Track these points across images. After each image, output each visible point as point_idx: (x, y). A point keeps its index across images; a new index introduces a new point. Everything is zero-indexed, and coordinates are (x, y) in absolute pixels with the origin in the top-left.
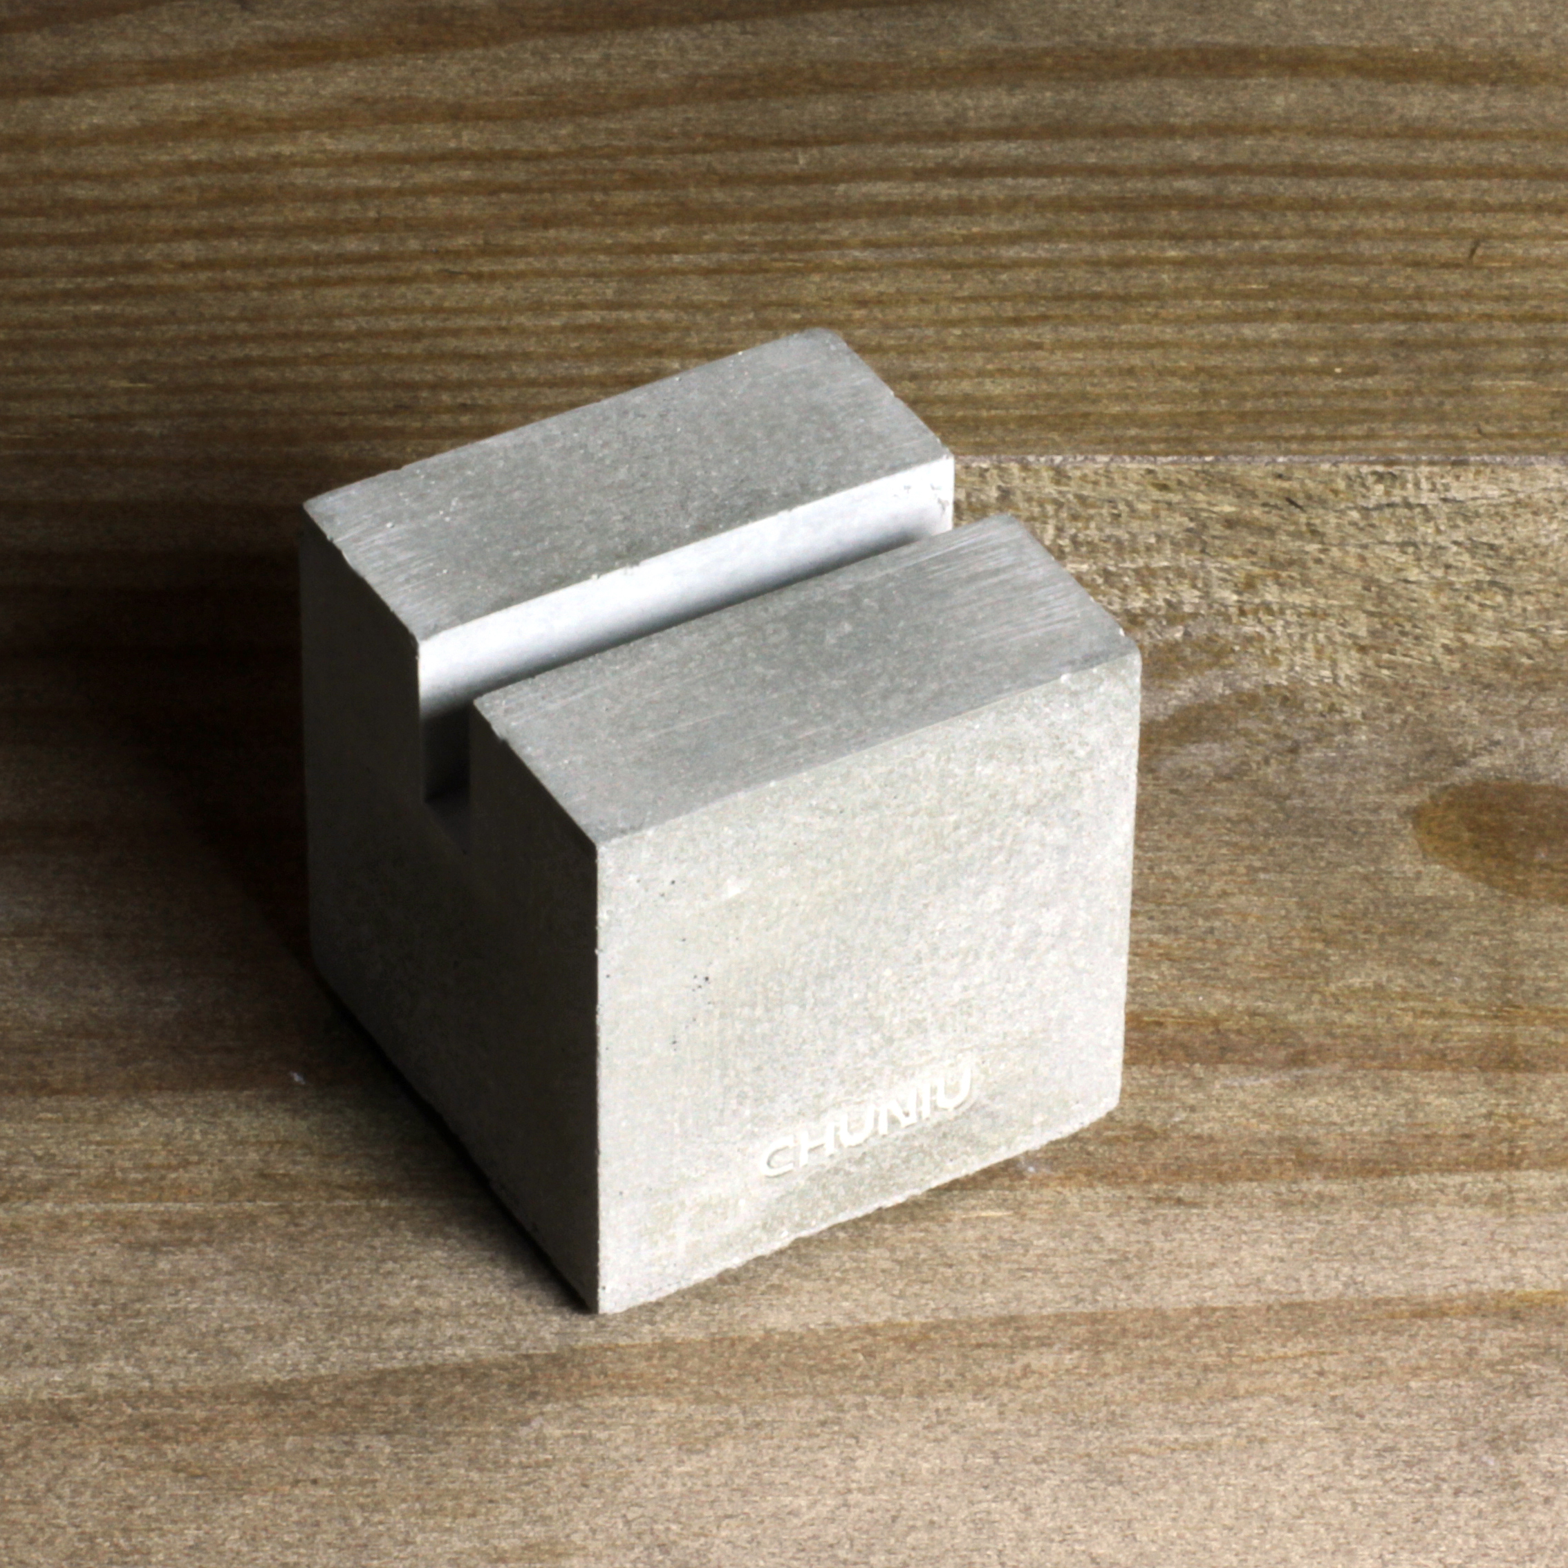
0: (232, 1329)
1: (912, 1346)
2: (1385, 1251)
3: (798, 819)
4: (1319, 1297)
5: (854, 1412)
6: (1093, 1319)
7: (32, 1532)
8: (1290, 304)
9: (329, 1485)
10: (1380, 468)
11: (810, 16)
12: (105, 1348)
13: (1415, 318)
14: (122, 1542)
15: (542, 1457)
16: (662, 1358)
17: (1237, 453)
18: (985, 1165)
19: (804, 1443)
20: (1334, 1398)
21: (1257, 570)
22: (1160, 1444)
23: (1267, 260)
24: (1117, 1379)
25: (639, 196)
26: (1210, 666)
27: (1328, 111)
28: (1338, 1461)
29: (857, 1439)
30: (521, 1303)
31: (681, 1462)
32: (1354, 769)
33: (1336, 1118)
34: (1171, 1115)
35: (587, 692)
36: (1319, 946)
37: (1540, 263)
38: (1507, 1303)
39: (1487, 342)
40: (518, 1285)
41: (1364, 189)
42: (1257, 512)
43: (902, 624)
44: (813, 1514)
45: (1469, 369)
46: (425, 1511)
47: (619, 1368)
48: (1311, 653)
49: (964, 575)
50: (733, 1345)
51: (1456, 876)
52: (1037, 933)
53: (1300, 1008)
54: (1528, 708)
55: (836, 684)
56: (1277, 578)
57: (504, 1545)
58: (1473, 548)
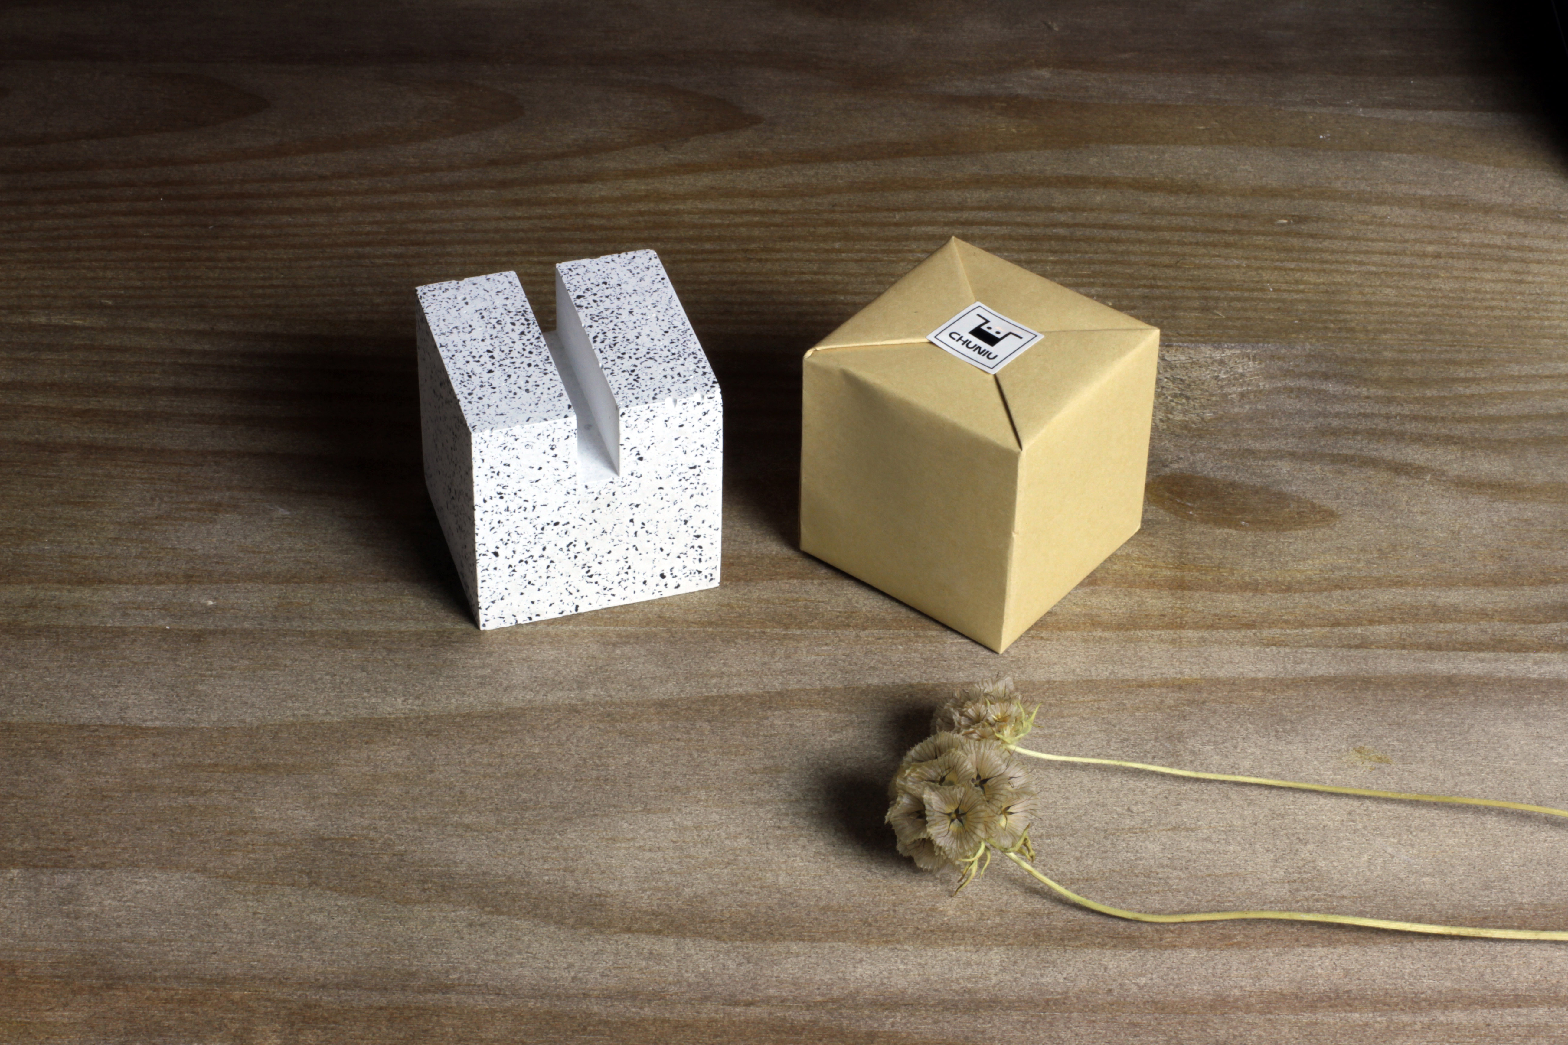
0: (646, 678)
2: (1127, 661)
4: (1099, 678)
7: (560, 756)
9: (684, 741)
11: (903, 159)
12: (592, 684)
13: (1152, 287)
14: (597, 761)
20: (1103, 719)
23: (1091, 262)
25: (829, 229)
27: (1119, 203)
31: (830, 736)
37: (1205, 266)
38: (1177, 683)
39: (1182, 297)
41: (1132, 234)
45: (1175, 308)
46: (723, 753)
51: (1161, 511)
54: (1195, 445)
58: (1174, 380)
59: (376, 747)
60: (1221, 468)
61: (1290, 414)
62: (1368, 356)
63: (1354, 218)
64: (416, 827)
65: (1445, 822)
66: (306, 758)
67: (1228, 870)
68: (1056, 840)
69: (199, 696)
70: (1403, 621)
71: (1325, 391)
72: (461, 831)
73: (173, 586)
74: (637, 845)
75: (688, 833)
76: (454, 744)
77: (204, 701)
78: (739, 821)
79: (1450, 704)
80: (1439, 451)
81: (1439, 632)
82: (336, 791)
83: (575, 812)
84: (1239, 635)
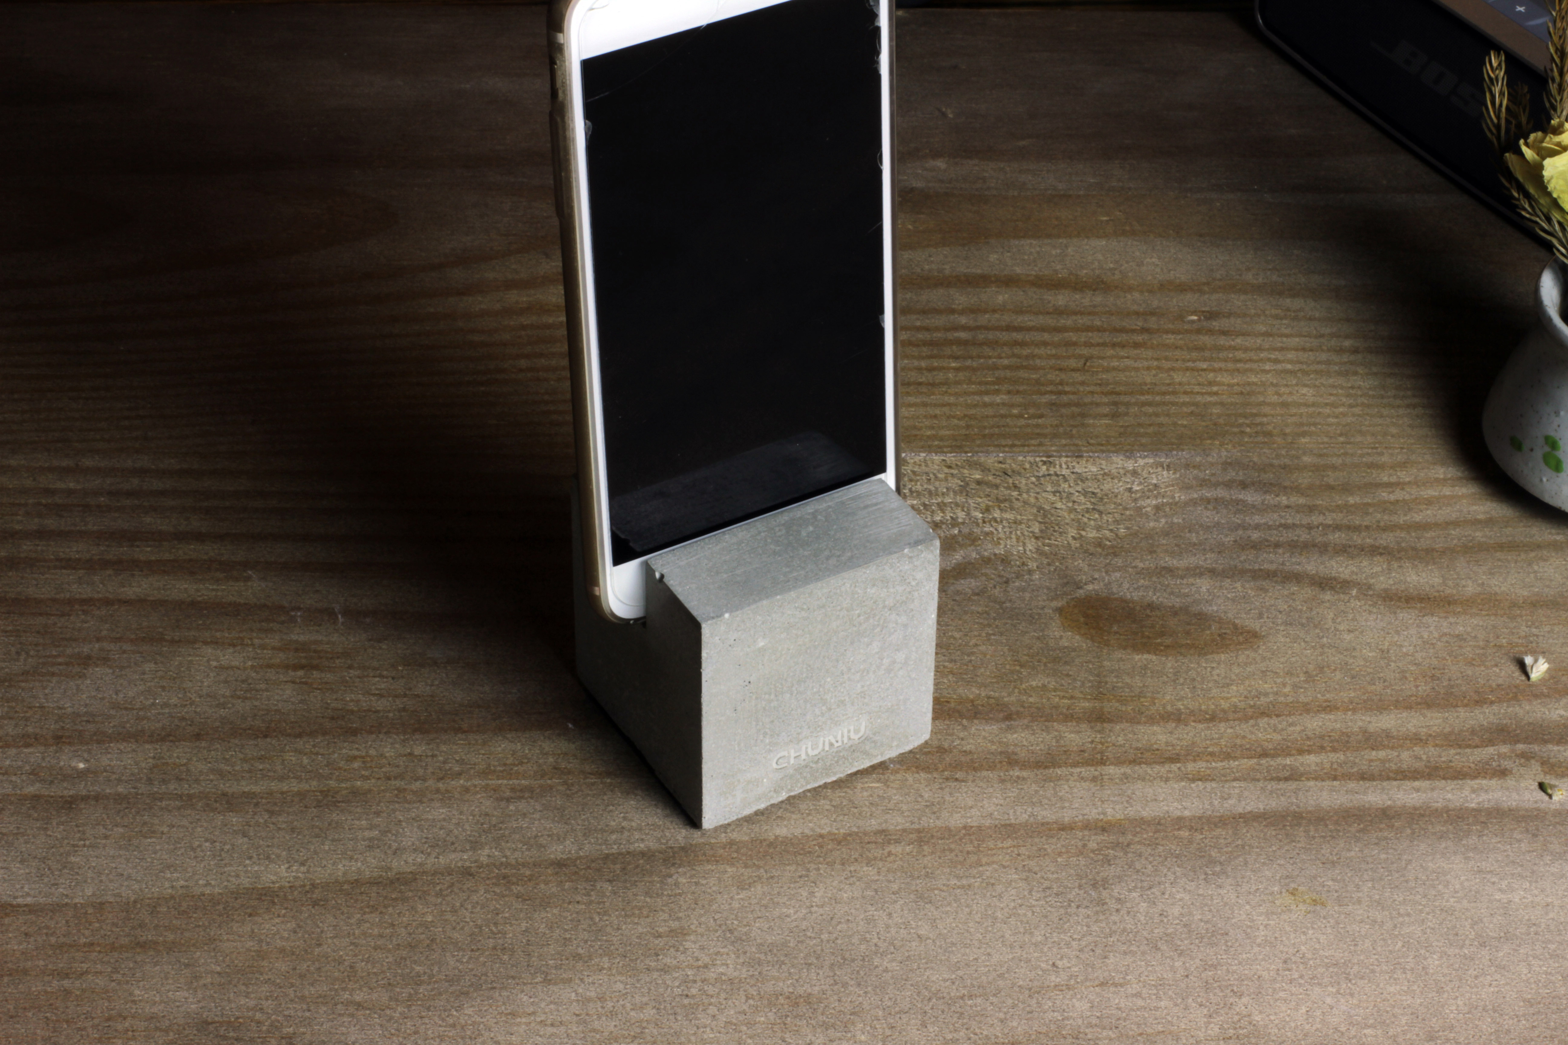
0: (542, 836)
1: (839, 843)
2: (1046, 801)
3: (789, 612)
4: (1018, 822)
5: (814, 872)
6: (919, 831)
7: (454, 924)
8: (1005, 387)
9: (585, 904)
10: (1044, 459)
12: (486, 844)
13: (1060, 393)
14: (494, 929)
15: (678, 891)
16: (730, 848)
17: (982, 452)
18: (872, 764)
19: (792, 886)
20: (1024, 866)
21: (990, 503)
22: (948, 886)
23: (995, 368)
24: (929, 857)
26: (970, 545)
27: (1022, 302)
28: (1026, 893)
29: (815, 883)
30: (668, 824)
31: (738, 894)
32: (1033, 591)
33: (1025, 743)
34: (953, 742)
35: (697, 557)
36: (1018, 668)
37: (1114, 369)
38: (1100, 824)
39: (1092, 403)
40: (667, 816)
41: (1037, 336)
42: (990, 478)
43: (835, 527)
44: (796, 917)
45: (1083, 415)
46: (626, 915)
47: (711, 853)
48: (1014, 540)
49: (862, 505)
50: (761, 842)
51: (1077, 637)
52: (894, 662)
53: (1009, 695)
54: (1109, 564)
55: (806, 553)
56: (999, 507)
57: (661, 930)
58: (1085, 493)
59: (259, 920)
60: (1138, 588)
61: (1209, 527)
62: (1287, 461)
63: (1267, 312)
64: (305, 1007)
65: (1384, 968)
66: (187, 934)
67: (1160, 1028)
68: (979, 1000)
69: (72, 869)
70: (1334, 750)
71: (1244, 501)
72: (351, 1009)
73: (41, 749)
74: (539, 1019)
75: (591, 1005)
76: (343, 913)
77: (77, 873)
78: (645, 990)
79: (1386, 838)
80: (1365, 563)
81: (1371, 761)
82: (219, 969)
83: (472, 985)
84: (1163, 770)
